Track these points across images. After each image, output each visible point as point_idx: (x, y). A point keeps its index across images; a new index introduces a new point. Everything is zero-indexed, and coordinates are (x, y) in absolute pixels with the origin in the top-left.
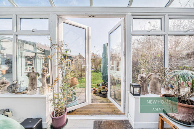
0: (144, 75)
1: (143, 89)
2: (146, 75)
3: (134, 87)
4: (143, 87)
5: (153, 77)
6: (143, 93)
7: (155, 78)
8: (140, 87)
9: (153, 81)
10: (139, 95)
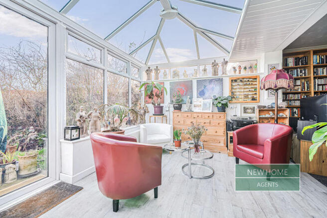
0: (83, 114)
1: (83, 131)
2: (86, 113)
3: (71, 130)
4: (82, 128)
5: (93, 115)
6: (83, 135)
7: (95, 117)
8: (79, 129)
9: (93, 120)
10: (79, 138)
